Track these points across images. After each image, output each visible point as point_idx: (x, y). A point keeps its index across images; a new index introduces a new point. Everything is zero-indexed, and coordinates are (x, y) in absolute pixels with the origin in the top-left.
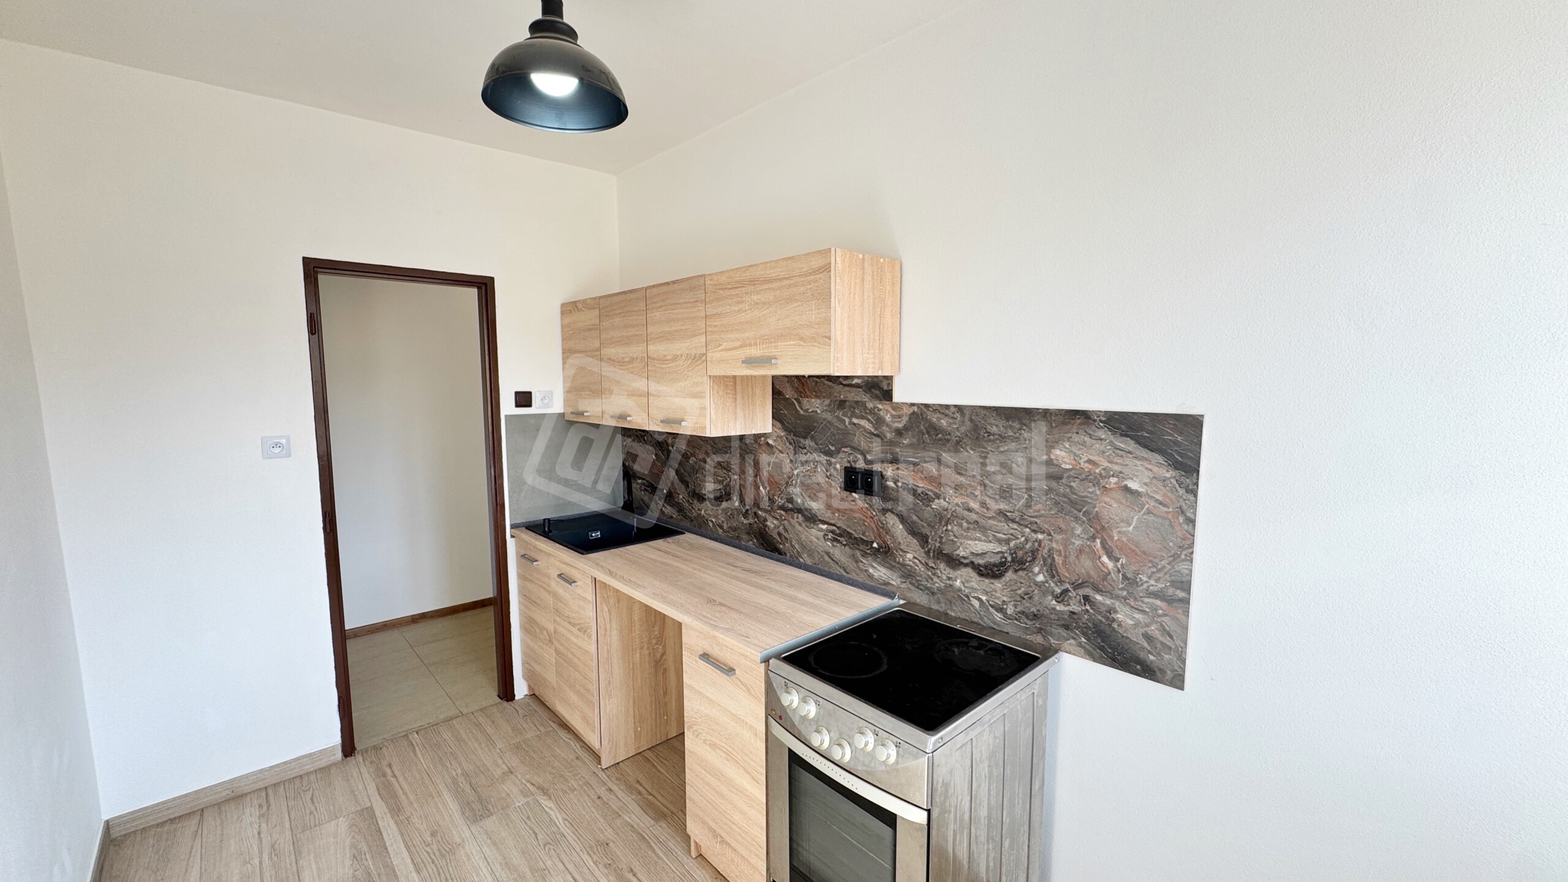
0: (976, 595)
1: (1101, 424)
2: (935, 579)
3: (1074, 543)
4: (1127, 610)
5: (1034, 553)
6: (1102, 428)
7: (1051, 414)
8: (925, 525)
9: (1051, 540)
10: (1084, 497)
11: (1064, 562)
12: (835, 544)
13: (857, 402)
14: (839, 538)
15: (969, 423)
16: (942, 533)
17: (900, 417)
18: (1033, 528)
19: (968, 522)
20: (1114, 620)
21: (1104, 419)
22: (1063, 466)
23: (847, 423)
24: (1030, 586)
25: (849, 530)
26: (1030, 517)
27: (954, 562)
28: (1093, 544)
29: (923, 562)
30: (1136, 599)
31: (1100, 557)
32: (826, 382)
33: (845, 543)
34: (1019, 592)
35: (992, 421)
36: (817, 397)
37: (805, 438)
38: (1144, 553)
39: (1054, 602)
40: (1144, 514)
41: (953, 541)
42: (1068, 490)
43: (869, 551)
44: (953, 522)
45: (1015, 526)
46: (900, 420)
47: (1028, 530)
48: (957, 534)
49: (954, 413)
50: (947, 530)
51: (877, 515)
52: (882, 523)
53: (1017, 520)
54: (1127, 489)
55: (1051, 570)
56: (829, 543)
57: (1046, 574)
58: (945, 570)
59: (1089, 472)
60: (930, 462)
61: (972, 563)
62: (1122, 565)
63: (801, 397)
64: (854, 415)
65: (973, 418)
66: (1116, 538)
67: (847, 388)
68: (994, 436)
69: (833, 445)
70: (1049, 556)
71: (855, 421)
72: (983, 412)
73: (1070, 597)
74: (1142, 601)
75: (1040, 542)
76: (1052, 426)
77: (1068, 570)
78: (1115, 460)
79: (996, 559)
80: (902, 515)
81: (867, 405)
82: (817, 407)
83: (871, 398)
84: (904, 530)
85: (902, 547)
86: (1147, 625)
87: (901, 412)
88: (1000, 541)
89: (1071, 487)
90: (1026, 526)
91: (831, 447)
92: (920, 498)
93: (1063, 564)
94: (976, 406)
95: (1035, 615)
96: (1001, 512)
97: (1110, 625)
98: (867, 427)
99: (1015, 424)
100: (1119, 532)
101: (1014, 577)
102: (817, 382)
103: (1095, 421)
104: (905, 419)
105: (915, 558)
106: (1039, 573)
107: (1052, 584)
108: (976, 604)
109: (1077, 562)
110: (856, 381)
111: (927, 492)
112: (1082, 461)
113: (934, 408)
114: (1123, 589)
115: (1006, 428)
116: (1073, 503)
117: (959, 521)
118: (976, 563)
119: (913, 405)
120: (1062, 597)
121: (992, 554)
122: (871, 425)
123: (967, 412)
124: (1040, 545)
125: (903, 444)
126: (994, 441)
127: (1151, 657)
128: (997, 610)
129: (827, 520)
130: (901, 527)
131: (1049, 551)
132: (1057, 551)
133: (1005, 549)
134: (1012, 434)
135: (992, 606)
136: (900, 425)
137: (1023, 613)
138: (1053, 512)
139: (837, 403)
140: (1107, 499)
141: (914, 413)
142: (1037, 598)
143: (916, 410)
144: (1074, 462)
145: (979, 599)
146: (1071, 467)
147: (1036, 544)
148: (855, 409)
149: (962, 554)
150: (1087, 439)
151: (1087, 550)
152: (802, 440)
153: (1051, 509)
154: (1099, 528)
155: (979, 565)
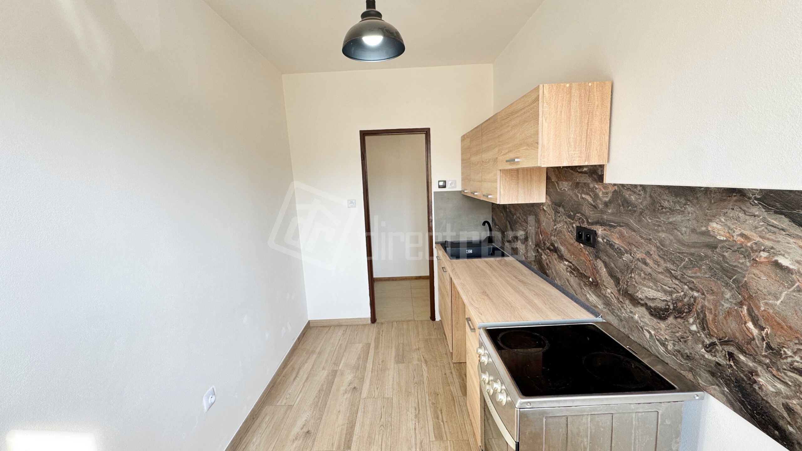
0: (647, 329)
1: (756, 202)
2: (623, 311)
3: (723, 305)
4: (768, 376)
5: (690, 306)
6: (756, 205)
7: (711, 191)
8: (618, 271)
9: (704, 299)
10: (735, 266)
11: (714, 320)
12: (571, 274)
13: (585, 183)
14: (573, 272)
15: (649, 198)
16: (628, 279)
17: (607, 193)
18: (690, 286)
19: (644, 273)
20: (755, 382)
21: (759, 197)
22: (718, 237)
23: (579, 197)
24: (685, 332)
25: (578, 267)
26: (689, 277)
27: (635, 301)
28: (740, 309)
29: (616, 296)
30: (778, 370)
31: (745, 323)
32: (570, 171)
33: (576, 275)
34: (677, 335)
35: (666, 197)
36: (566, 180)
37: (559, 206)
38: (791, 328)
39: (703, 350)
40: (794, 291)
41: (634, 285)
42: (721, 259)
43: (587, 283)
44: (635, 272)
45: (677, 282)
46: (607, 195)
47: (686, 287)
48: (637, 281)
49: (639, 191)
50: (631, 277)
51: (592, 260)
52: (595, 266)
53: (679, 277)
54: (777, 265)
55: (703, 323)
56: (568, 274)
57: (698, 325)
58: (629, 305)
59: (741, 244)
60: (623, 226)
61: (646, 304)
62: (767, 334)
63: (559, 181)
64: (583, 192)
65: (652, 194)
66: (762, 309)
67: (580, 174)
68: (666, 209)
69: (572, 212)
70: (702, 312)
71: (584, 196)
72: (659, 190)
73: (717, 350)
74: (785, 374)
75: (695, 298)
76: (711, 202)
77: (716, 327)
78: (767, 236)
79: (662, 305)
80: (606, 262)
81: (590, 186)
82: (566, 187)
83: (592, 181)
84: (606, 272)
85: (605, 284)
86: (788, 397)
87: (608, 190)
88: (665, 292)
89: (724, 256)
90: (685, 284)
91: (571, 213)
92: (616, 252)
93: (712, 321)
94: (655, 185)
95: (688, 356)
96: (667, 270)
97: (751, 386)
98: (589, 200)
99: (681, 200)
100: (766, 304)
101: (674, 322)
102: (566, 171)
103: (750, 198)
104: (610, 195)
105: (612, 293)
106: (693, 324)
107: (703, 336)
108: (648, 335)
109: (725, 322)
110: (585, 169)
111: (621, 248)
112: (735, 234)
113: (628, 187)
114: (765, 356)
115: (674, 203)
116: (724, 270)
117: (639, 271)
118: (649, 305)
119: (615, 185)
120: (710, 348)
121: (659, 301)
122: (591, 199)
123: (648, 190)
124: (695, 302)
125: (608, 212)
126: (665, 213)
127: (791, 429)
128: (661, 344)
129: (568, 259)
130: (605, 270)
131: (702, 307)
132: (708, 309)
133: (669, 298)
134: (679, 208)
135: (658, 340)
136: (607, 199)
137: (679, 351)
138: (707, 276)
139: (575, 184)
140: (756, 271)
141: (615, 191)
142: (690, 343)
143: (616, 189)
144: (728, 235)
145: (650, 333)
146: (725, 239)
147: (692, 300)
148: (583, 188)
149: (640, 296)
150: (741, 215)
151: (734, 313)
152: (558, 208)
153: (706, 273)
154: (747, 297)
155: (650, 307)
